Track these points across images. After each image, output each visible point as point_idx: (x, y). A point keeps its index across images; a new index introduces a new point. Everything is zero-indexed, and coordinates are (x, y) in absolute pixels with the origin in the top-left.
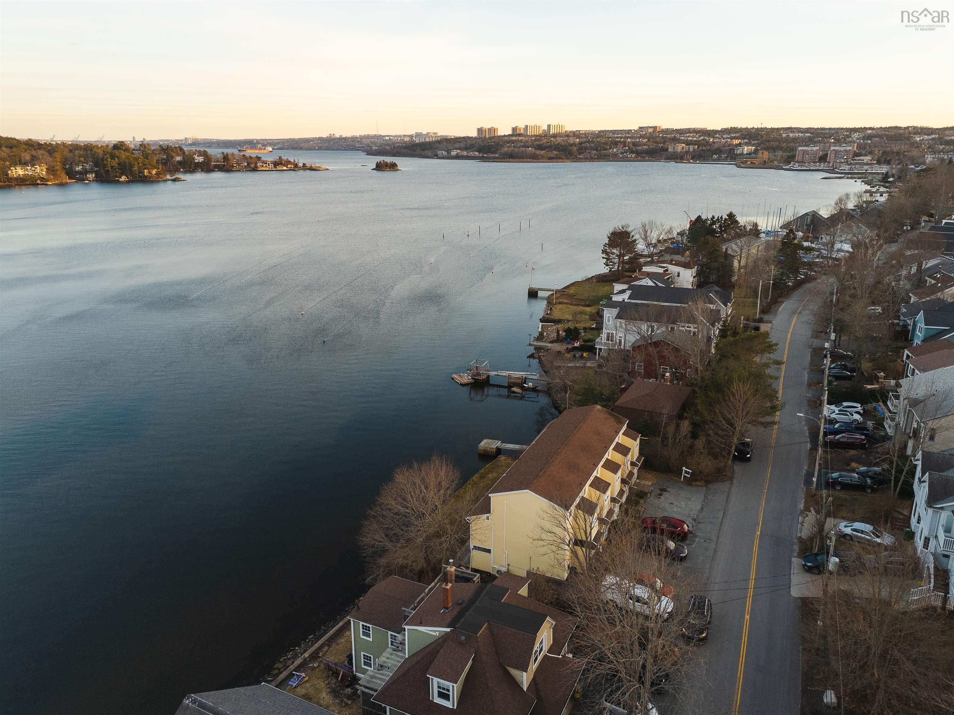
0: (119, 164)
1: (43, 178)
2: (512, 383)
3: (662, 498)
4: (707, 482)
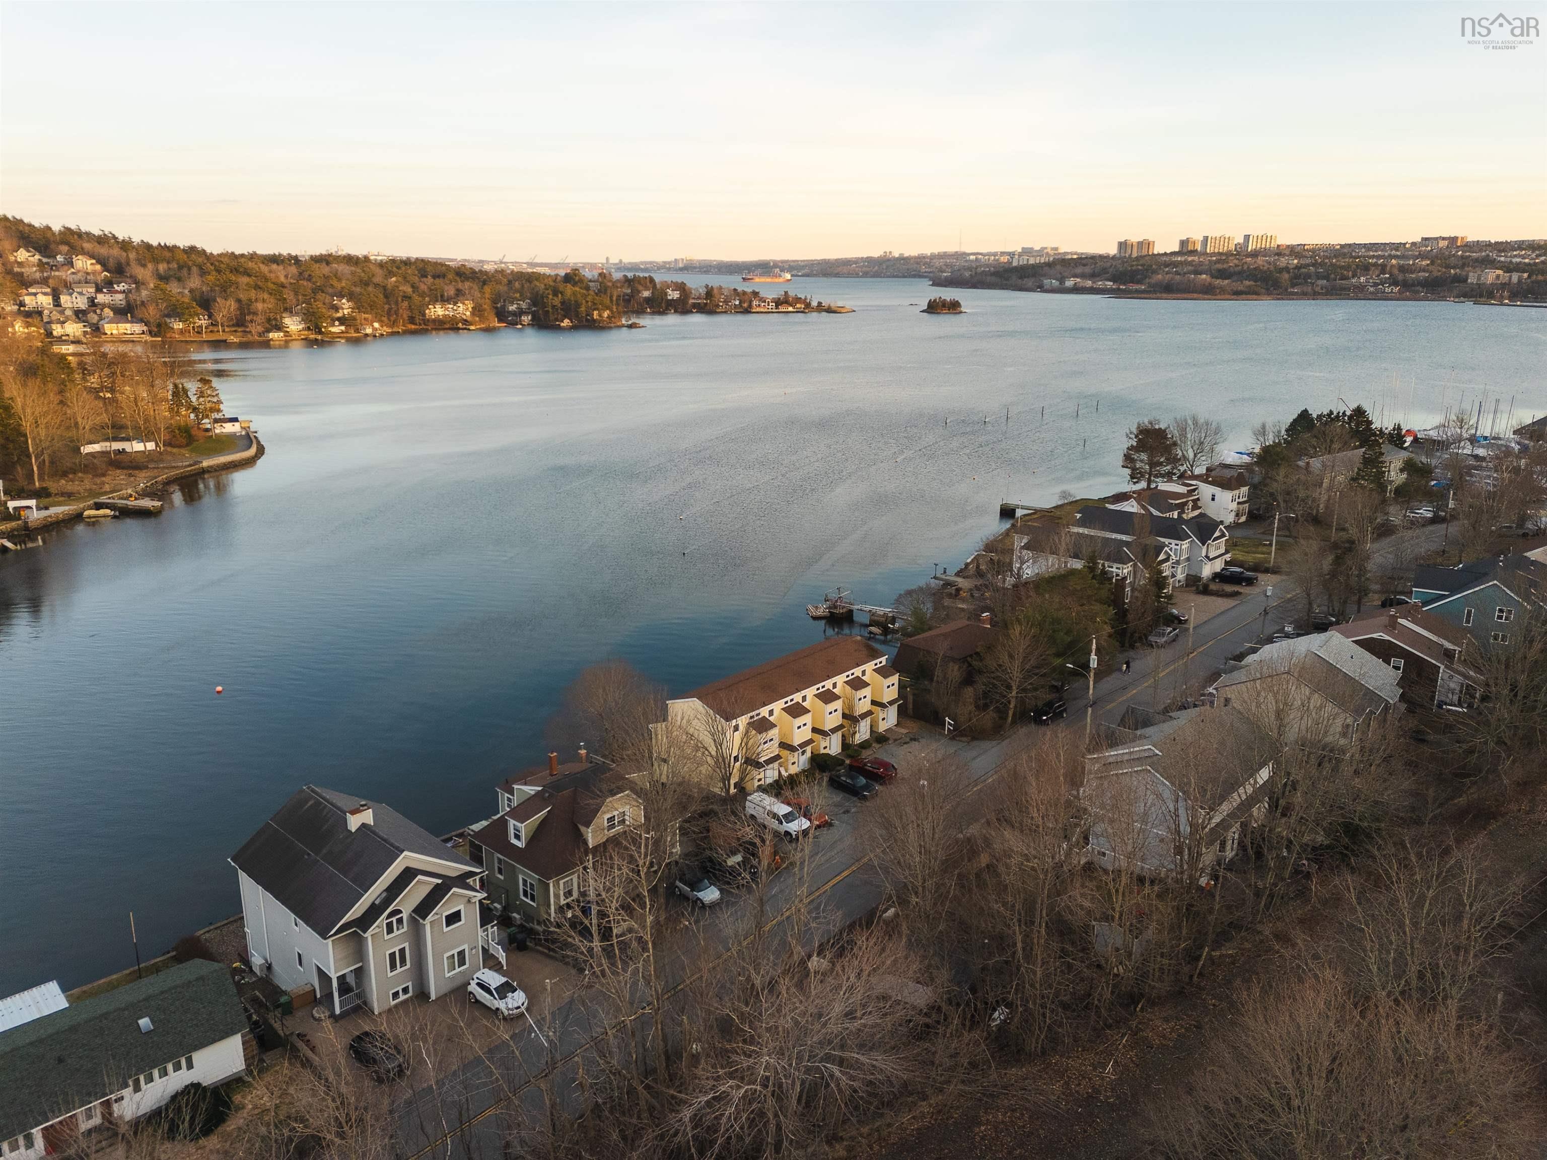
1: (466, 321)
2: (874, 621)
3: (905, 746)
4: (974, 738)
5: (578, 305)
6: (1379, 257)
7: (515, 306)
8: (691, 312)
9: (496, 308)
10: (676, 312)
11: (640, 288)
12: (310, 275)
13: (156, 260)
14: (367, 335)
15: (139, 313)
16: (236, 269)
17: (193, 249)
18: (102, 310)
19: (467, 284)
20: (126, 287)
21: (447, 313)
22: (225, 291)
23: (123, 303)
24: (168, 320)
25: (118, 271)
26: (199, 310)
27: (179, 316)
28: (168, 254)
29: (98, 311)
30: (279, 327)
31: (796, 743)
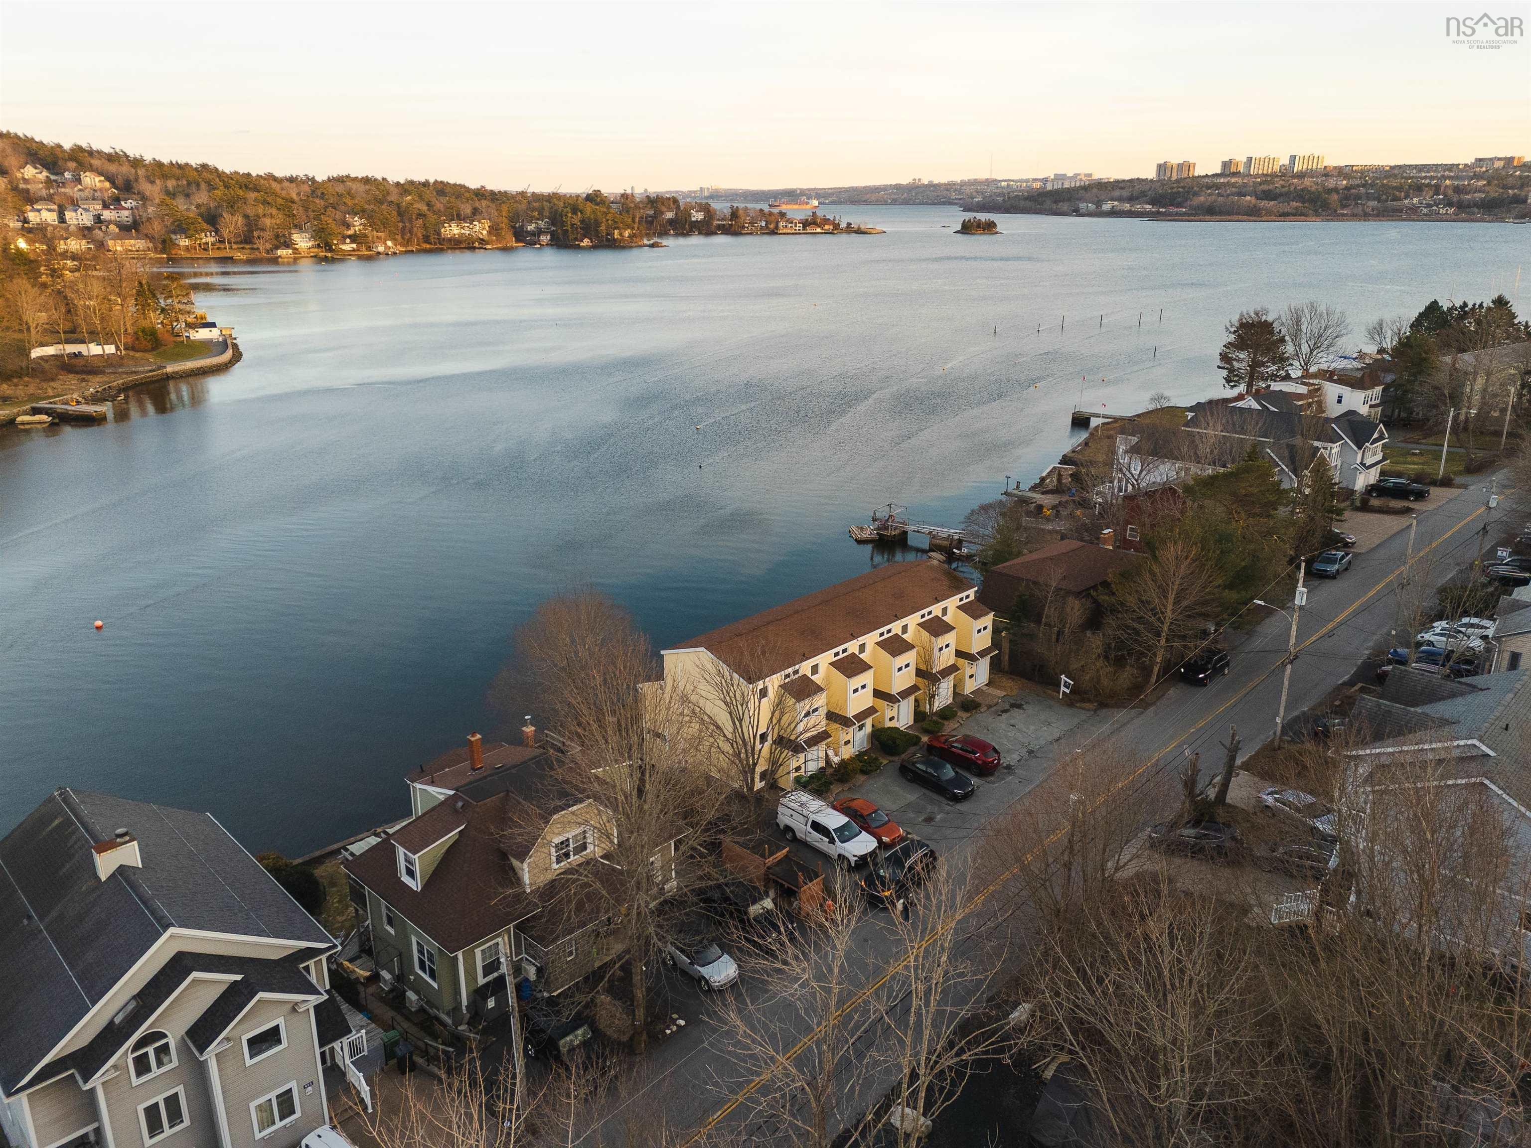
0: (582, 222)
1: (482, 240)
2: (935, 545)
3: (1005, 716)
4: (1103, 705)
5: (597, 224)
6: (1432, 178)
7: (534, 225)
8: (716, 234)
9: (514, 227)
10: (699, 234)
11: (664, 209)
12: (323, 193)
13: (165, 177)
14: (379, 253)
15: (144, 229)
16: (246, 186)
17: (204, 166)
18: (107, 227)
19: (484, 203)
20: (134, 203)
21: (463, 231)
22: (232, 207)
23: (130, 219)
24: (173, 237)
25: (126, 188)
26: (205, 226)
27: (185, 233)
28: (178, 172)
29: (104, 228)
30: (288, 244)
31: (851, 713)
